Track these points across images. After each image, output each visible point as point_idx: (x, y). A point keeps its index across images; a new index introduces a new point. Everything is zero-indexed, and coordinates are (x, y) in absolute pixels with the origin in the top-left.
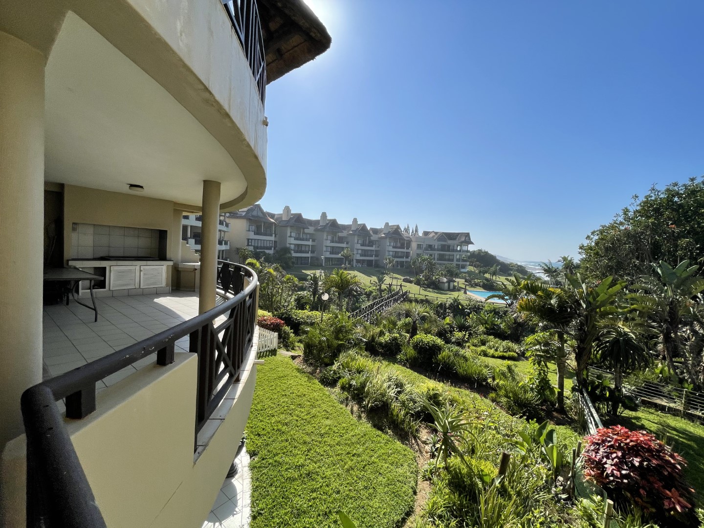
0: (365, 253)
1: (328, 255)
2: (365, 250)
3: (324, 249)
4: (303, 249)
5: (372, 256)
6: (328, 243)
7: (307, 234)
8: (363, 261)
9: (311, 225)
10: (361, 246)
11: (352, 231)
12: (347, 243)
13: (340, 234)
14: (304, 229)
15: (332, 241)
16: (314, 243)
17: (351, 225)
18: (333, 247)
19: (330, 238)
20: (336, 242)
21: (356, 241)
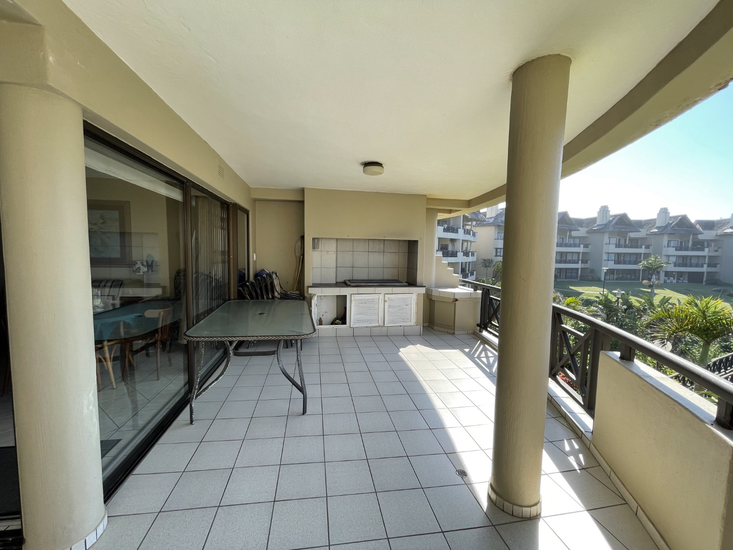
0: (684, 261)
1: (612, 265)
2: (684, 257)
3: (605, 257)
4: (569, 257)
5: (702, 266)
6: (613, 249)
7: (574, 238)
8: (680, 274)
9: (582, 226)
10: (676, 250)
11: (657, 228)
12: (648, 247)
13: (632, 235)
14: (570, 231)
15: (618, 246)
16: (586, 250)
17: (656, 219)
18: (619, 255)
19: (614, 241)
20: (626, 246)
21: (665, 243)
